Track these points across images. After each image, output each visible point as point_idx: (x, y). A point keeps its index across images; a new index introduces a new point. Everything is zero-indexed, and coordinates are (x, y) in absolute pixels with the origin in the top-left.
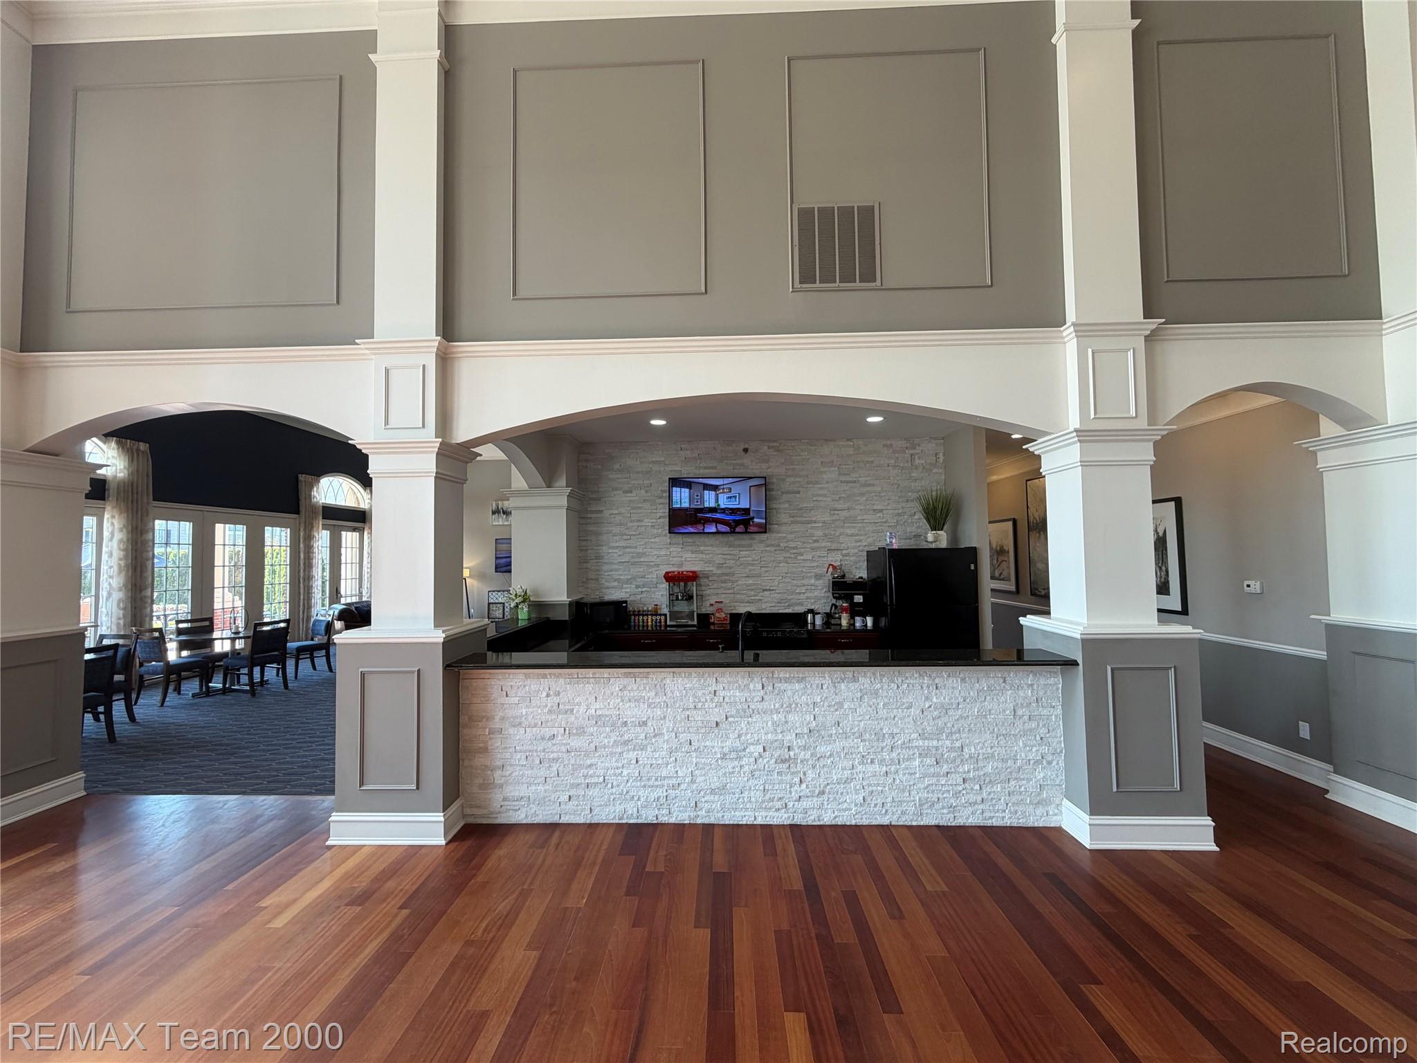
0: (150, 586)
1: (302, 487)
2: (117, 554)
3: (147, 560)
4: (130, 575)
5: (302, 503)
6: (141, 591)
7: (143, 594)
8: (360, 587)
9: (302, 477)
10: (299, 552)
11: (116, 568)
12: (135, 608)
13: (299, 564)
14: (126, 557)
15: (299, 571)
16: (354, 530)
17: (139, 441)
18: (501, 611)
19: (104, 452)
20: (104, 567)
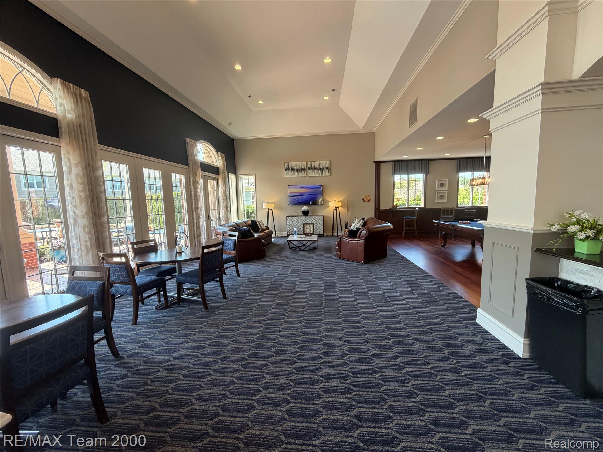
0: (106, 215)
1: (189, 148)
2: (78, 187)
3: (101, 192)
4: (90, 205)
5: (190, 158)
6: (100, 218)
7: (101, 220)
8: (219, 214)
9: (188, 140)
10: (191, 192)
11: (77, 199)
12: (97, 232)
13: (192, 200)
14: (84, 190)
15: (192, 204)
16: (214, 179)
17: (81, 87)
18: (312, 229)
19: (52, 93)
20: (68, 198)
